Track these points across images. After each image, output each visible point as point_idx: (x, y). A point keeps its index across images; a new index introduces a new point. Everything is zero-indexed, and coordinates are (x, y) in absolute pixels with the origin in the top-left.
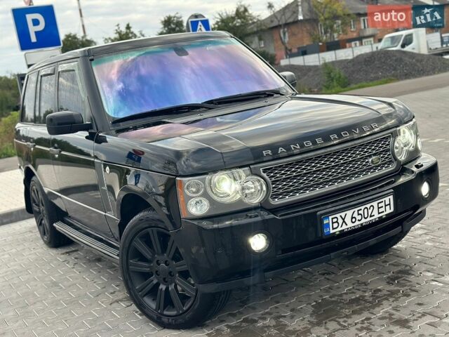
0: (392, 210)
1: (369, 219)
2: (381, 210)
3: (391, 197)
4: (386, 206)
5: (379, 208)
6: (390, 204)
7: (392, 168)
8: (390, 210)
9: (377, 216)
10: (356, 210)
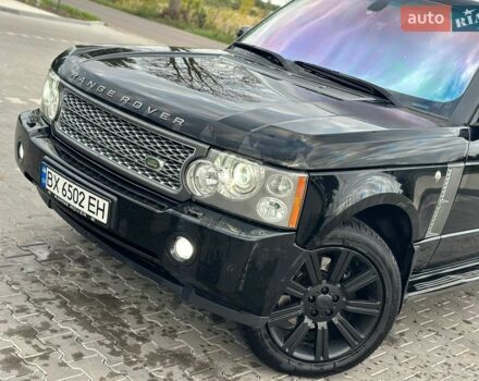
0: (105, 221)
1: (77, 206)
2: (92, 208)
3: (107, 204)
4: (98, 208)
5: (90, 203)
6: (103, 211)
7: (173, 190)
8: (102, 218)
9: (85, 210)
10: (69, 183)
